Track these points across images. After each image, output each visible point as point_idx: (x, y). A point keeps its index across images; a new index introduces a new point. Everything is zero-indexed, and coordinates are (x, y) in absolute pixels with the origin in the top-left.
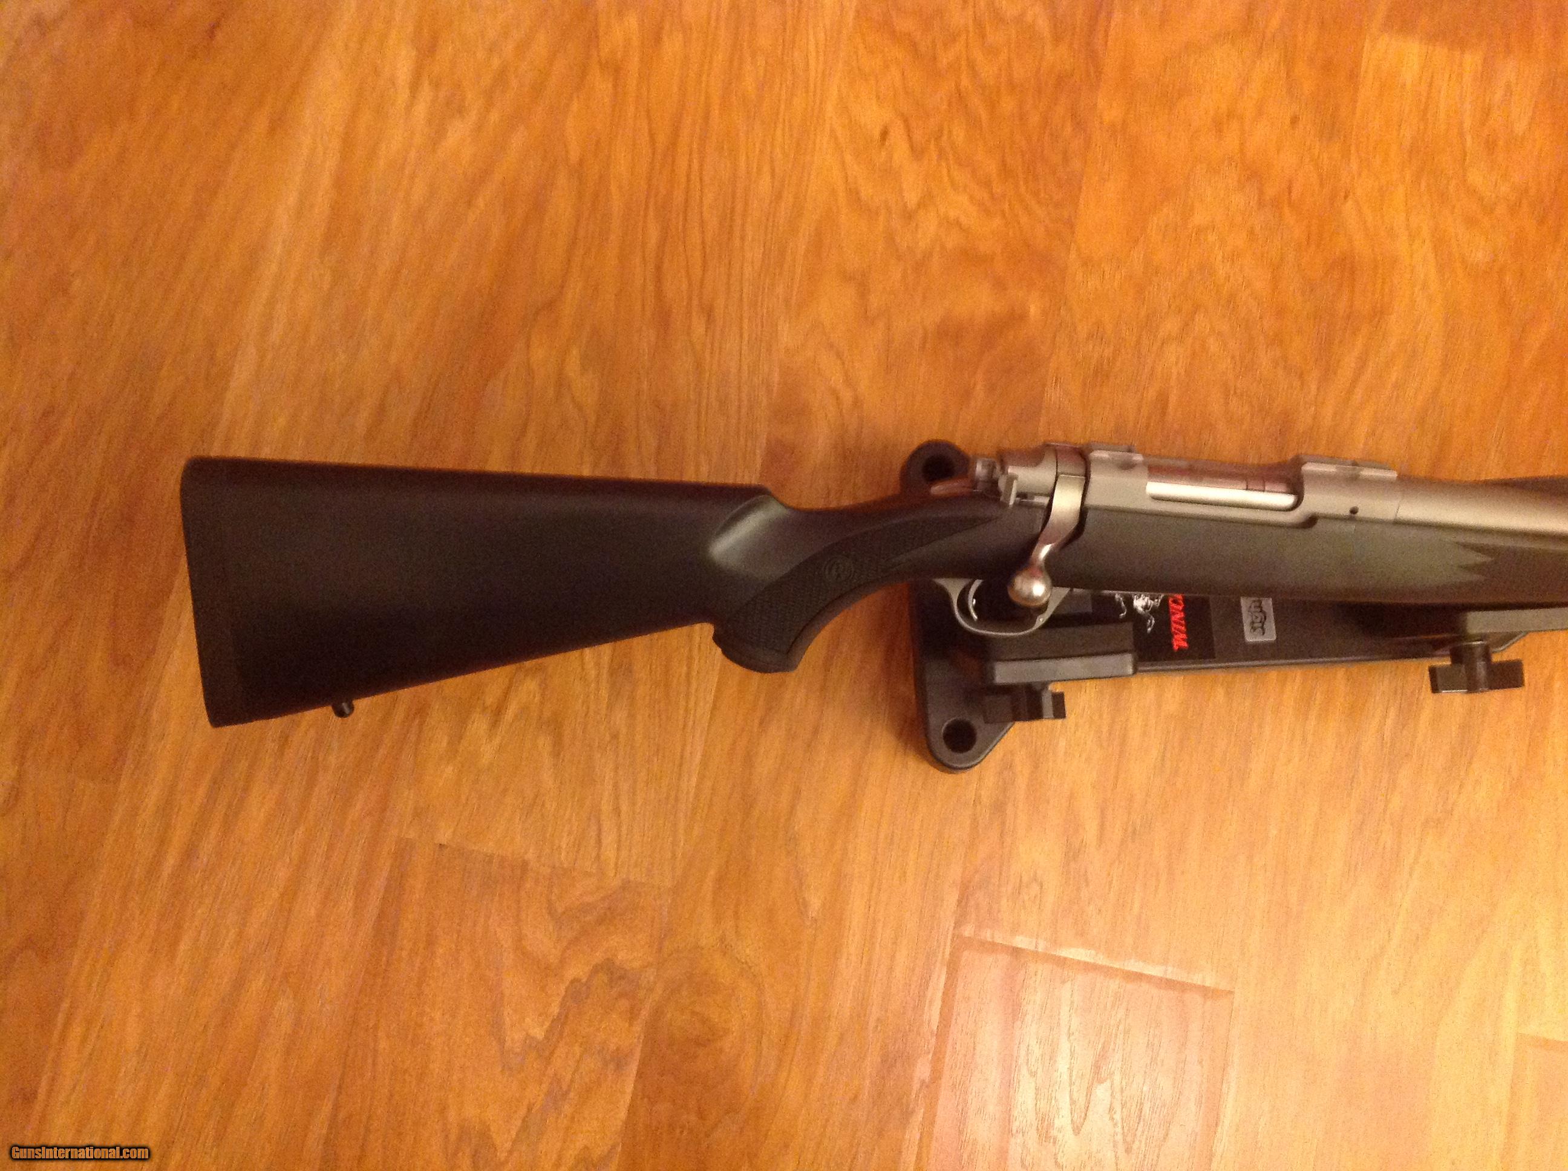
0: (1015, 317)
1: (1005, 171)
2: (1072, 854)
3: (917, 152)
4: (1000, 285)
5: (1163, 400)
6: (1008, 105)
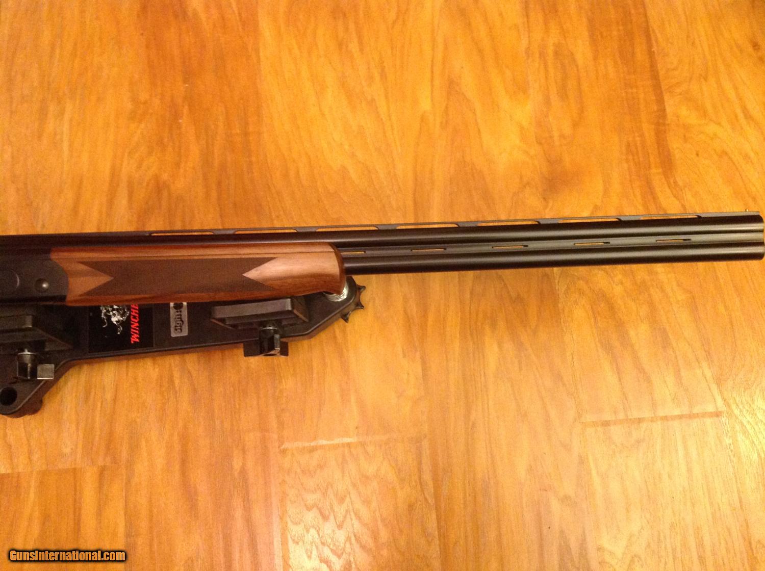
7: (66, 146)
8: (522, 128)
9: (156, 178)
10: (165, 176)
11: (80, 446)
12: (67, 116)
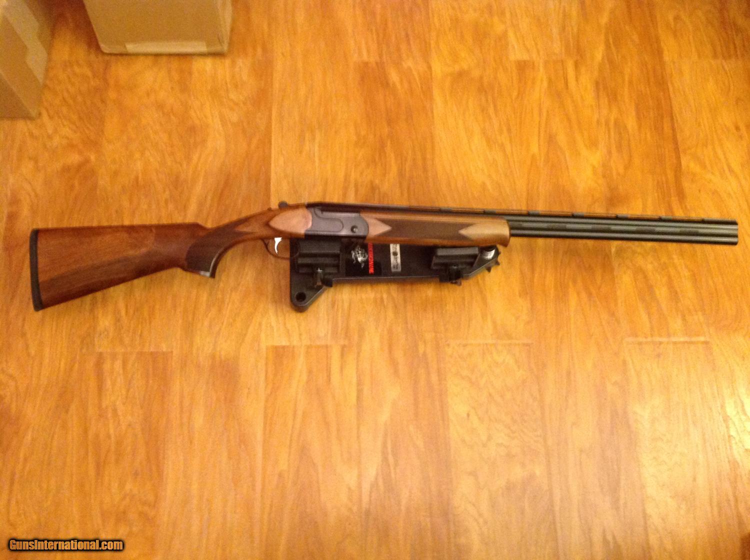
0: (87, 161)
1: (80, 118)
2: (118, 320)
3: (51, 118)
4: (80, 152)
5: (137, 178)
6: (80, 99)
7: (317, 160)
8: (594, 167)
9: (372, 182)
10: (377, 182)
11: (330, 332)
12: (317, 141)
